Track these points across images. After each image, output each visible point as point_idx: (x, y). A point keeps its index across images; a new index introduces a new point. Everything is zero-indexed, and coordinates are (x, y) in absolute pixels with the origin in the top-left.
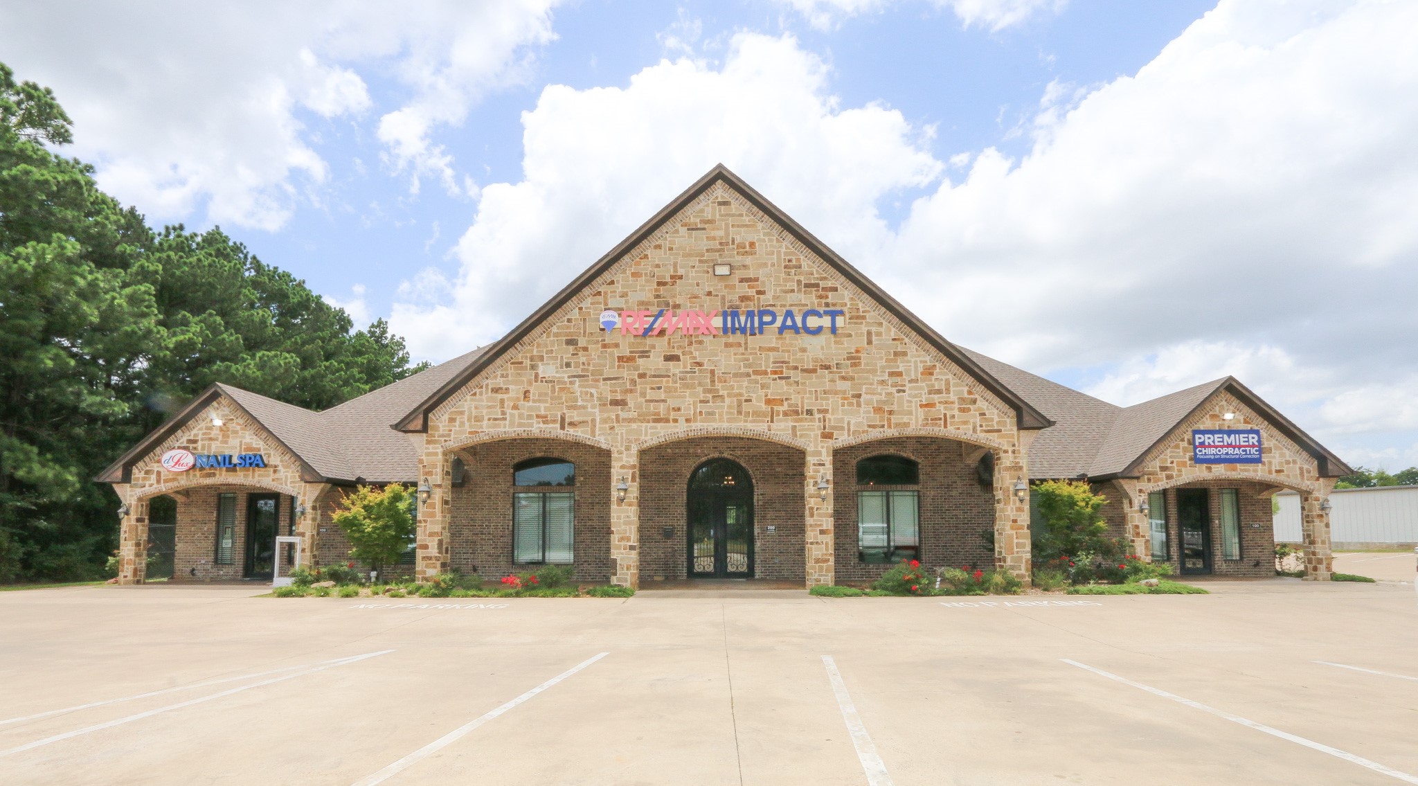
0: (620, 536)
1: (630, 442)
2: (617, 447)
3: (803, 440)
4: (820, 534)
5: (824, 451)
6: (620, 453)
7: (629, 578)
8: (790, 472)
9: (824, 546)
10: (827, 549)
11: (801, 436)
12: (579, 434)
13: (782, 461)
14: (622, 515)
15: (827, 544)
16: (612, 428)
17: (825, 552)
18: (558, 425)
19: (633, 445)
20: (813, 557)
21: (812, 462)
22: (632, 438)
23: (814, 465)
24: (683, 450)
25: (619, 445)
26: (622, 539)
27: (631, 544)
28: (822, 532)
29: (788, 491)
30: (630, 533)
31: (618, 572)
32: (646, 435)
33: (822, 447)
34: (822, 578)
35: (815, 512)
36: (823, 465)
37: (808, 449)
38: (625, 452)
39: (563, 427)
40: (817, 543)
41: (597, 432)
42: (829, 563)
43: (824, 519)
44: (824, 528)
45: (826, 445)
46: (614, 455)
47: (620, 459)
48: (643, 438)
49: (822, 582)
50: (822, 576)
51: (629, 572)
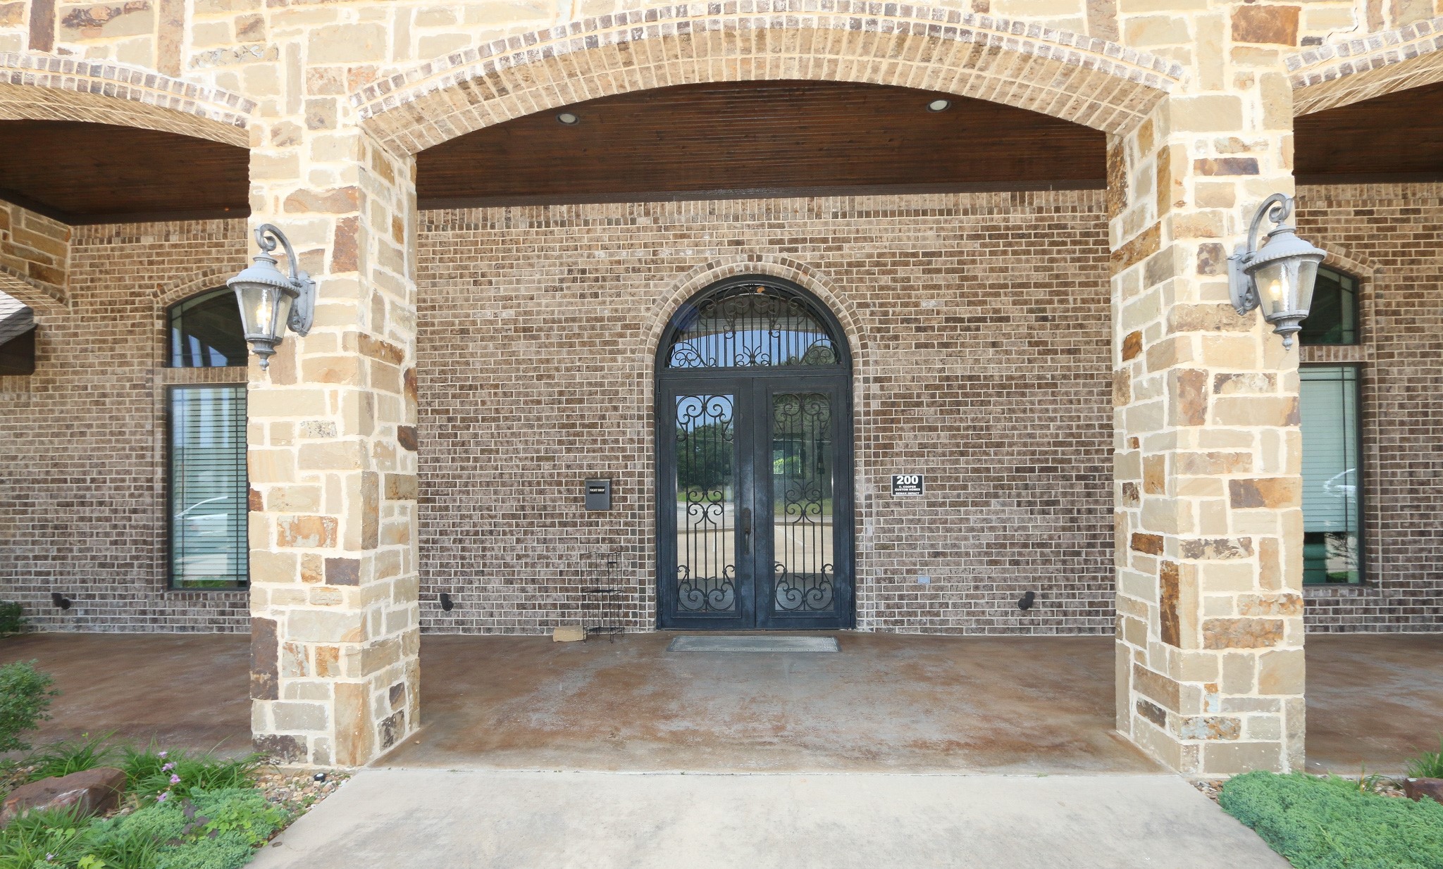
0: (289, 516)
1: (332, 85)
2: (269, 111)
3: (1145, 50)
4: (1237, 501)
5: (1252, 102)
6: (284, 137)
7: (329, 706)
8: (964, 312)
9: (1254, 561)
10: (1269, 575)
11: (1138, 32)
12: (112, 60)
13: (939, 279)
14: (297, 422)
15: (1268, 553)
16: (251, 27)
17: (1258, 591)
18: (22, 30)
19: (341, 101)
20: (1202, 617)
21: (1193, 155)
22: (338, 66)
23: (1203, 167)
24: (641, 253)
25: (281, 102)
26: (294, 532)
27: (338, 552)
28: (1246, 494)
29: (959, 369)
30: (334, 504)
31: (283, 682)
32: (400, 54)
33: (1244, 82)
34: (1244, 717)
35: (1212, 399)
36: (1250, 167)
37: (1175, 92)
38: (308, 136)
39: (41, 38)
40: (1221, 546)
41: (188, 51)
42: (1281, 646)
43: (1256, 430)
44: (1256, 472)
45: (1259, 72)
46: (262, 152)
47: (288, 167)
48: (386, 66)
49: (1244, 737)
50: (1242, 706)
51: (330, 682)
